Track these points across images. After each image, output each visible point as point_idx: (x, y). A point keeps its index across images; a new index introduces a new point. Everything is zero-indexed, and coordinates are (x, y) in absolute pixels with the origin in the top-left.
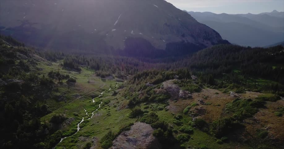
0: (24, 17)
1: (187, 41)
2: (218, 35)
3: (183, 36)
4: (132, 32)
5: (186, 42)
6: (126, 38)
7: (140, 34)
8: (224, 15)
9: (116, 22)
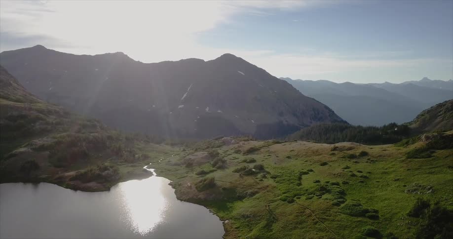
0: (50, 89)
1: (286, 121)
2: (332, 113)
3: (281, 114)
4: (207, 109)
5: (285, 123)
6: (199, 117)
7: (219, 111)
8: (348, 85)
9: (185, 95)
